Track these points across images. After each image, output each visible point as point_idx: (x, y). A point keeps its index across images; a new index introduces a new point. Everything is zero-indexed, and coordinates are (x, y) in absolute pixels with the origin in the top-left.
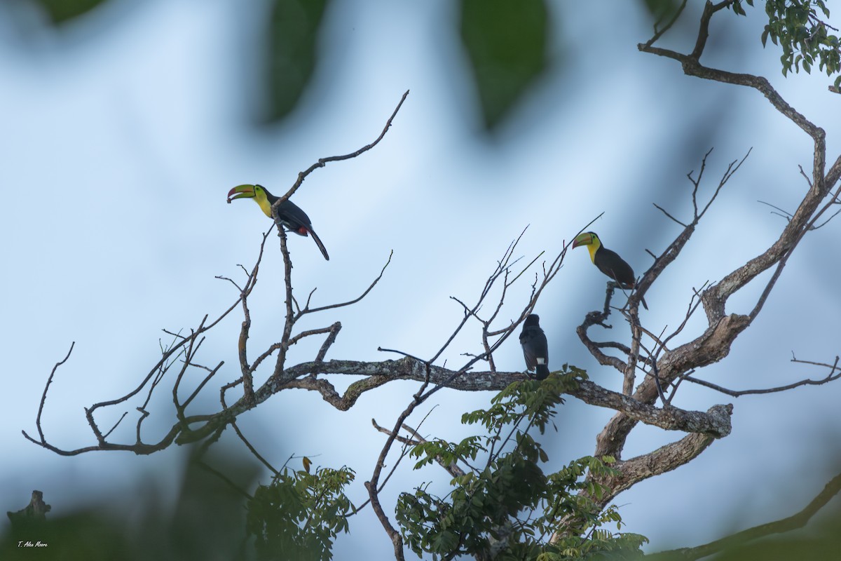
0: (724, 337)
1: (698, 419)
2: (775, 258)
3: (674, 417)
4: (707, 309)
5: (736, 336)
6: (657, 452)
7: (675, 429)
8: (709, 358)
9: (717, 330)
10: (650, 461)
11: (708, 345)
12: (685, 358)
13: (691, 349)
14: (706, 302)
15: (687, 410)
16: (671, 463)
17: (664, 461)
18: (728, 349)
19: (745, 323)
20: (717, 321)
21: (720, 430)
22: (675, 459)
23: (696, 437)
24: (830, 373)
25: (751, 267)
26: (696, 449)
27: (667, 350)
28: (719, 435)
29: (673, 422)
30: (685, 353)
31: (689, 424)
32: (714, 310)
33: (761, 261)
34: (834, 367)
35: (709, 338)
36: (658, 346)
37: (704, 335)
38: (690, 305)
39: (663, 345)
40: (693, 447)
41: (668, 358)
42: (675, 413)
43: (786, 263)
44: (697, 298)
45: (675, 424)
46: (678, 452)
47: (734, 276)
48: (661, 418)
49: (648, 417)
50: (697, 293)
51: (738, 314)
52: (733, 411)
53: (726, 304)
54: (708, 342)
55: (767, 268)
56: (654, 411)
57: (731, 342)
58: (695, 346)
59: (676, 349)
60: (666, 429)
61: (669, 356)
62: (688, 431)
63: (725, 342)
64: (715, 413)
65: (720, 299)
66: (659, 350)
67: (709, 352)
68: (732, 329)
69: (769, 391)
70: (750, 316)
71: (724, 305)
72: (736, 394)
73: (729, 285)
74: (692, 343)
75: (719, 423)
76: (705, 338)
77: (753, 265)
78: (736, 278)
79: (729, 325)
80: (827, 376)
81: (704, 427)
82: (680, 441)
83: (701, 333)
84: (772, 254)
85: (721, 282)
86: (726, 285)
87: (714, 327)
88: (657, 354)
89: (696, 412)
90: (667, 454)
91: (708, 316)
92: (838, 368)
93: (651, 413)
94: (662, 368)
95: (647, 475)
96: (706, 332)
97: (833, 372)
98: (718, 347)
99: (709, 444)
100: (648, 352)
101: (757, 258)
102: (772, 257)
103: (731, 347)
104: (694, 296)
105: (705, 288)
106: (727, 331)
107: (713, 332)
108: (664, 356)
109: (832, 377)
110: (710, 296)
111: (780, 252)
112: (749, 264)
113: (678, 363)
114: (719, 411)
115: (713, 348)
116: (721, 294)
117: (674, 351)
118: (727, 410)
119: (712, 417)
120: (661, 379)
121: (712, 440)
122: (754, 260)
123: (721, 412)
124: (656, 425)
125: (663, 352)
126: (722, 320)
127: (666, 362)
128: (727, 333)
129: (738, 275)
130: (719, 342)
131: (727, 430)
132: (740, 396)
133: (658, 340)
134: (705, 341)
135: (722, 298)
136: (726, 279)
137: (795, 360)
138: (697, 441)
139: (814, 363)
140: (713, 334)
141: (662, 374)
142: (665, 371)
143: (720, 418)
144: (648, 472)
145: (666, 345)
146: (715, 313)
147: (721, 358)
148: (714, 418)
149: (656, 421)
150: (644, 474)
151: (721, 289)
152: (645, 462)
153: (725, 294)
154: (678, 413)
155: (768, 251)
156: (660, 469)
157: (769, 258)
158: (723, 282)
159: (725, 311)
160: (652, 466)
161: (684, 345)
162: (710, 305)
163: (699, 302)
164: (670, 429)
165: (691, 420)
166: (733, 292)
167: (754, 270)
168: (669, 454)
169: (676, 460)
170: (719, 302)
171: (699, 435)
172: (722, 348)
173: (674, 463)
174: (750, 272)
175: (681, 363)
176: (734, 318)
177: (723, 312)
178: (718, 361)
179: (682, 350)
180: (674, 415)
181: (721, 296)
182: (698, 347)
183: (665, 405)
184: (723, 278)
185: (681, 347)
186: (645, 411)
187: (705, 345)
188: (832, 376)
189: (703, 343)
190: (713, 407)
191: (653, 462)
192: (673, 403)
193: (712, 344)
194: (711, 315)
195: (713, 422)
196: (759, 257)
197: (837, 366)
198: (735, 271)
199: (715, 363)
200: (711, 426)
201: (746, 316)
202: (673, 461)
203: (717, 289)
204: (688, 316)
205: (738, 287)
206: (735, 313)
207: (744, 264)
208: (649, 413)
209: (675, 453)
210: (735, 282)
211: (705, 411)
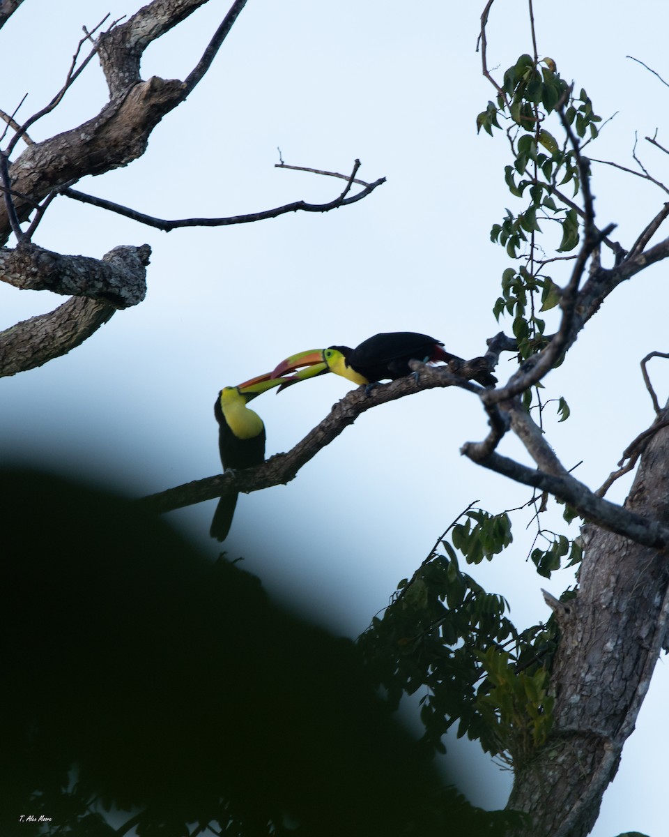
0: (137, 120)
1: (81, 270)
3: (37, 266)
4: (107, 66)
5: (160, 120)
6: (11, 332)
7: (38, 287)
8: (109, 158)
9: (124, 108)
11: (108, 135)
12: (63, 158)
13: (75, 141)
14: (105, 55)
15: (62, 254)
16: (33, 355)
17: (22, 350)
18: (144, 144)
19: (176, 94)
20: (125, 91)
21: (124, 293)
22: (42, 345)
23: (81, 306)
24: (343, 191)
26: (81, 329)
27: (31, 143)
28: (123, 304)
29: (34, 274)
30: (63, 149)
31: (65, 280)
32: (120, 69)
34: (352, 180)
35: (109, 122)
36: (12, 133)
37: (101, 116)
38: (75, 57)
39: (21, 131)
40: (76, 324)
41: (32, 159)
42: (38, 258)
44: (88, 47)
45: (38, 279)
46: (47, 334)
47: (159, 6)
48: (12, 267)
50: (89, 36)
51: (165, 78)
52: (151, 258)
53: (142, 59)
54: (107, 129)
57: (150, 130)
58: (83, 136)
59: (47, 141)
60: (21, 288)
61: (34, 153)
62: (63, 292)
63: (139, 130)
64: (117, 261)
65: (131, 49)
66: (14, 142)
67: (109, 148)
68: (153, 106)
70: (186, 81)
71: (138, 62)
72: (167, 226)
73: (148, 24)
74: (77, 129)
75: (122, 279)
76: (102, 121)
78: (161, 11)
79: (148, 97)
80: (337, 196)
81: (93, 286)
82: (52, 313)
83: (95, 113)
85: (134, 17)
86: (143, 23)
87: (119, 102)
88: (11, 147)
89: (80, 257)
90: (26, 337)
91: (110, 81)
92: (360, 182)
94: (21, 176)
96: (103, 111)
97: (348, 189)
98: (125, 138)
99: (105, 320)
103: (150, 139)
104: (82, 42)
105: (104, 28)
106: (142, 109)
107: (117, 111)
108: (25, 154)
109: (347, 197)
110: (113, 43)
113: (51, 168)
114: (125, 258)
115: (116, 140)
116: (133, 40)
117: (43, 144)
118: (140, 257)
119: (108, 267)
120: (15, 193)
121: (111, 313)
123: (129, 260)
125: (21, 146)
126: (135, 89)
127: (27, 165)
128: (142, 113)
130: (128, 130)
131: (138, 294)
133: (11, 121)
134: (101, 128)
135: (134, 48)
136: (144, 12)
137: (282, 166)
138: (83, 314)
139: (317, 172)
140: (116, 114)
141: (22, 187)
142: (28, 180)
143: (125, 271)
145: (28, 131)
146: (121, 75)
147: (131, 160)
148: (114, 271)
149: (2, 273)
151: (134, 31)
153: (141, 41)
154: (44, 257)
156: (14, 365)
158: (138, 18)
159: (141, 71)
161: (63, 134)
162: (113, 60)
163: (93, 54)
165: (68, 272)
166: (156, 36)
168: (31, 337)
169: (45, 348)
170: (129, 55)
171: (86, 302)
172: (133, 142)
173: (40, 354)
175: (56, 168)
176: (156, 84)
177: (137, 73)
178: (125, 165)
179: (57, 144)
180: (37, 262)
181: (133, 44)
182: (88, 138)
183: (20, 242)
184: (137, 10)
185: (58, 137)
187: (101, 135)
188: (349, 196)
189: (97, 131)
190: (114, 251)
192: (35, 239)
193: (115, 133)
194: (114, 79)
195: (110, 277)
197: (356, 177)
200: (107, 284)
201: (178, 81)
202: (38, 351)
203: (126, 30)
204: (70, 81)
205: (166, 27)
206: (158, 75)
209: (42, 335)
210: (159, 17)
211: (100, 258)
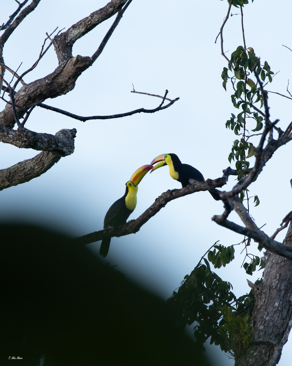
0: (71, 74)
1: (46, 140)
2: (114, 10)
3: (27, 138)
4: (58, 50)
5: (80, 74)
6: (15, 166)
7: (27, 147)
8: (58, 91)
9: (65, 69)
10: (8, 174)
11: (58, 81)
12: (38, 91)
13: (44, 83)
14: (57, 45)
15: (37, 132)
16: (25, 176)
17: (20, 174)
18: (73, 84)
19: (88, 63)
20: (65, 61)
21: (65, 150)
23: (46, 155)
24: (160, 104)
25: (94, 18)
26: (46, 165)
27: (24, 84)
28: (64, 154)
29: (25, 141)
30: (38, 86)
31: (39, 144)
32: (63, 52)
33: (102, 12)
34: (164, 98)
35: (58, 75)
36: (16, 79)
37: (55, 72)
38: (43, 46)
39: (20, 79)
40: (44, 163)
41: (25, 91)
42: (27, 134)
43: (123, 15)
44: (49, 42)
45: (27, 143)
46: (31, 167)
47: (80, 24)
48: (15, 138)
49: (5, 136)
50: (49, 37)
51: (83, 56)
52: (77, 135)
53: (73, 47)
54: (58, 78)
56: (10, 132)
57: (76, 79)
58: (47, 81)
59: (31, 83)
60: (20, 147)
61: (26, 88)
63: (72, 78)
64: (62, 136)
65: (68, 43)
66: (17, 83)
67: (58, 86)
68: (77, 68)
69: (111, 117)
70: (92, 57)
71: (71, 49)
72: (84, 119)
73: (76, 32)
74: (44, 78)
75: (64, 144)
76: (55, 74)
77: (95, 16)
78: (81, 26)
79: (75, 64)
80: (158, 106)
81: (51, 147)
82: (33, 159)
84: (111, 7)
85: (69, 29)
86: (73, 32)
87: (63, 66)
88: (15, 86)
89: (45, 134)
90: (22, 169)
91: (59, 57)
92: (168, 99)
93: (8, 134)
94: (20, 99)
95: (6, 185)
96: (56, 70)
97: (163, 103)
98: (65, 82)
99: (57, 161)
100: (7, 84)
101: (98, 11)
102: (111, 9)
103: (76, 83)
104: (46, 39)
105: (56, 33)
106: (73, 69)
107: (62, 70)
108: (21, 89)
109: (162, 106)
110: (60, 40)
111: (117, 5)
112: (92, 15)
113: (33, 95)
114: (65, 134)
115: (61, 83)
116: (69, 39)
117: (29, 84)
118: (72, 134)
119: (58, 138)
120: (17, 106)
121: (59, 158)
122: (97, 12)
123: (67, 135)
124: (11, 143)
126: (70, 61)
127: (23, 94)
128: (73, 71)
129: (83, 23)
130: (67, 78)
131: (71, 150)
132: (87, 121)
133: (15, 74)
134: (55, 77)
135: (70, 43)
136: (74, 27)
137: (134, 92)
138: (46, 159)
139: (149, 94)
141: (20, 103)
142: (23, 100)
143: (65, 140)
144: (7, 183)
145: (23, 78)
146: (64, 54)
147: (68, 92)
148: (60, 140)
149: (11, 141)
150: (3, 184)
151: (70, 35)
152: (5, 175)
153: (72, 39)
154: (29, 134)
155: (108, 4)
156: (16, 181)
157: (108, 10)
158: (71, 29)
160: (10, 178)
161: (38, 80)
162: (60, 48)
163: (51, 44)
164: (23, 147)
165: (40, 141)
166: (79, 37)
167: (96, 20)
168: (24, 169)
169: (30, 173)
170: (67, 45)
171: (48, 153)
172: (69, 83)
173: (28, 176)
174: (93, 22)
175: (35, 95)
176: (79, 59)
177: (71, 53)
178: (65, 94)
179: (36, 85)
180: (26, 136)
181: (69, 41)
182: (49, 82)
183: (19, 127)
184: (71, 26)
185: (36, 81)
186: (3, 131)
187: (55, 81)
188: (163, 106)
189: (53, 79)
190: (60, 131)
191: (11, 175)
192: (26, 126)
193: (61, 80)
195: (59, 142)
196: (101, 9)
197: (167, 97)
198: (81, 21)
199: (63, 95)
200: (57, 146)
201: (89, 57)
203: (65, 35)
204: (41, 56)
205: (83, 34)
206: (80, 54)
207: (88, 15)
208: (6, 134)
209: (29, 168)
210: (80, 29)
211: (54, 134)
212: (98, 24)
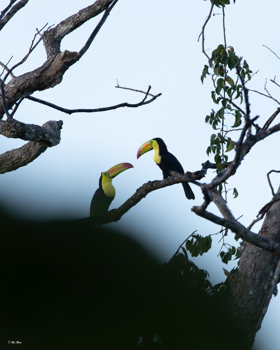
0: (58, 68)
1: (33, 130)
2: (101, 8)
3: (15, 128)
4: (46, 45)
5: (68, 68)
7: (15, 137)
8: (46, 84)
9: (53, 63)
11: (46, 74)
12: (27, 83)
13: (32, 76)
14: (46, 40)
15: (26, 123)
17: (8, 163)
18: (61, 78)
19: (75, 58)
20: (54, 56)
21: (51, 140)
22: (16, 161)
24: (143, 99)
25: (82, 15)
26: (33, 155)
27: (14, 77)
28: (51, 145)
29: (14, 132)
30: (27, 79)
31: (27, 134)
32: (52, 47)
33: (90, 10)
34: (147, 94)
35: (47, 69)
36: (6, 72)
37: (43, 66)
38: (33, 41)
39: (10, 72)
40: (31, 153)
41: (14, 83)
42: (15, 125)
43: (110, 13)
44: (38, 37)
45: (15, 133)
46: (18, 156)
47: (69, 21)
48: (4, 128)
50: (39, 33)
51: (70, 51)
52: (63, 126)
54: (46, 71)
55: (95, 16)
57: (64, 73)
58: (35, 74)
59: (20, 76)
60: (8, 137)
61: (15, 81)
62: (25, 139)
63: (59, 72)
64: (48, 127)
66: (7, 76)
67: (46, 80)
68: (65, 62)
69: (95, 110)
70: (79, 52)
71: (60, 44)
72: (70, 112)
73: (64, 28)
74: (33, 71)
75: (51, 135)
76: (44, 68)
78: (70, 23)
79: (63, 59)
80: (141, 101)
81: (38, 137)
82: (21, 148)
83: (41, 65)
84: (99, 5)
85: (58, 25)
86: (62, 28)
87: (51, 60)
88: (5, 78)
89: (33, 125)
90: (10, 158)
91: (47, 52)
94: (9, 90)
96: (44, 64)
97: (146, 98)
98: (53, 76)
99: (43, 151)
101: (86, 8)
102: (99, 7)
103: (63, 77)
104: (36, 35)
105: (45, 29)
106: (60, 64)
108: (11, 81)
109: (145, 101)
110: (49, 36)
111: (105, 4)
112: (81, 12)
113: (22, 87)
114: (52, 126)
115: (49, 76)
116: (58, 35)
117: (18, 77)
118: (58, 125)
119: (45, 129)
120: (7, 97)
121: (46, 149)
122: (85, 9)
123: (53, 127)
125: (10, 78)
126: (58, 55)
127: (12, 86)
129: (72, 20)
130: (55, 72)
131: (57, 141)
132: (72, 114)
133: (5, 67)
135: (58, 38)
136: (63, 23)
137: (118, 87)
138: (33, 149)
139: (133, 90)
140: (50, 65)
141: (10, 95)
142: (12, 92)
143: (52, 131)
145: (13, 72)
146: (52, 49)
147: (55, 85)
148: (47, 131)
149: (0, 131)
151: (58, 31)
153: (61, 35)
154: (18, 125)
155: (95, 2)
156: (4, 169)
157: (96, 8)
158: (60, 26)
159: (61, 48)
161: (27, 73)
162: (49, 43)
163: (40, 40)
164: (11, 137)
165: (28, 131)
166: (67, 33)
167: (84, 17)
168: (12, 158)
170: (56, 41)
171: (35, 144)
172: (57, 77)
173: (15, 165)
174: (81, 18)
175: (24, 87)
176: (67, 54)
177: (59, 49)
178: (53, 87)
179: (25, 77)
180: (15, 127)
181: (57, 36)
182: (38, 75)
183: (8, 118)
184: (60, 22)
185: (25, 74)
187: (43, 74)
189: (42, 72)
190: (47, 123)
192: (14, 117)
193: (49, 73)
194: (49, 51)
195: (46, 133)
196: (89, 7)
197: (149, 93)
198: (69, 18)
199: (50, 88)
200: (44, 137)
201: (76, 53)
203: (55, 30)
204: (31, 51)
205: (72, 30)
206: (68, 50)
207: (76, 12)
209: (16, 157)
210: (69, 25)
211: (41, 125)
212: (85, 21)
